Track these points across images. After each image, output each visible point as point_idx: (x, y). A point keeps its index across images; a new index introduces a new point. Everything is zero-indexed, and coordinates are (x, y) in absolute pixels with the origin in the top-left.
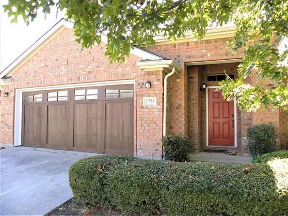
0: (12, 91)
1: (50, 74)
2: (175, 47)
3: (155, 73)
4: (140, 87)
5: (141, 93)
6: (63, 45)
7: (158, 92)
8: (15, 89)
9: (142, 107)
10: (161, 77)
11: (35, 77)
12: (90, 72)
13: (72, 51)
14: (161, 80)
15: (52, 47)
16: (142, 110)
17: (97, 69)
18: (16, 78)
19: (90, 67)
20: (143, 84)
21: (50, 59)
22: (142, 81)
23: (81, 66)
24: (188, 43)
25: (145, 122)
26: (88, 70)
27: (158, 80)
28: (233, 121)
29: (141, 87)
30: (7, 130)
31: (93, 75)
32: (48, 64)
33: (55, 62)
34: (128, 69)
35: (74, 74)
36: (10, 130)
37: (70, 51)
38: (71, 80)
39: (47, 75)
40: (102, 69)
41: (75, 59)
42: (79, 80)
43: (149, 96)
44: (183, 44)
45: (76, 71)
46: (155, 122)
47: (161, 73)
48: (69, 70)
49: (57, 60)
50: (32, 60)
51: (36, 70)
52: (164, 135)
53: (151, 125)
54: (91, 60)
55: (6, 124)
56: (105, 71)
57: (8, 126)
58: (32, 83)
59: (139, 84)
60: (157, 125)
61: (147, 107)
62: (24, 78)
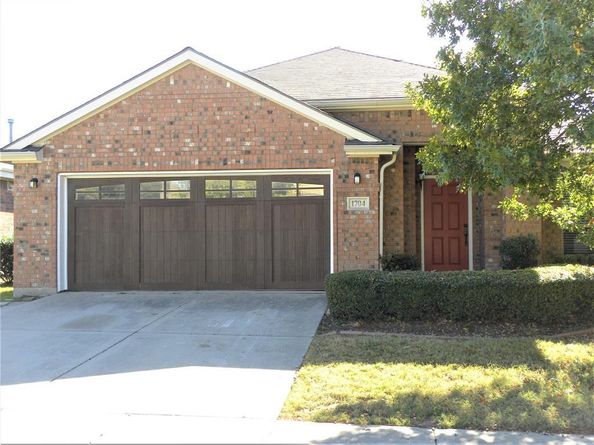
0: (48, 177)
1: (157, 150)
2: (388, 116)
3: (367, 160)
4: (342, 180)
5: (343, 190)
6: (185, 96)
7: (371, 190)
8: (58, 173)
9: (346, 212)
10: (376, 168)
11: (116, 150)
12: (248, 152)
13: (206, 109)
14: (377, 173)
15: (160, 97)
16: (347, 216)
17: (263, 147)
18: (60, 151)
19: (248, 144)
20: (347, 176)
21: (154, 119)
22: (345, 173)
23: (228, 140)
24: (410, 111)
25: (352, 234)
26: (244, 149)
27: (371, 172)
28: (467, 235)
29: (344, 181)
30: (38, 259)
31: (255, 157)
32: (150, 128)
33: (167, 127)
34: (320, 151)
35: (215, 153)
36: (47, 259)
37: (202, 109)
38: (209, 163)
39: (148, 150)
40: (273, 148)
41: (216, 127)
42: (225, 164)
43: (356, 195)
44: (401, 112)
45: (220, 149)
46: (367, 235)
47: (377, 162)
48: (201, 144)
49: (172, 123)
50: (106, 116)
51: (117, 138)
52: (381, 253)
53: (361, 239)
54: (249, 130)
55: (33, 246)
56: (278, 152)
57: (39, 250)
58: (110, 163)
59: (340, 177)
60: (371, 240)
61: (353, 212)
62: (85, 151)
